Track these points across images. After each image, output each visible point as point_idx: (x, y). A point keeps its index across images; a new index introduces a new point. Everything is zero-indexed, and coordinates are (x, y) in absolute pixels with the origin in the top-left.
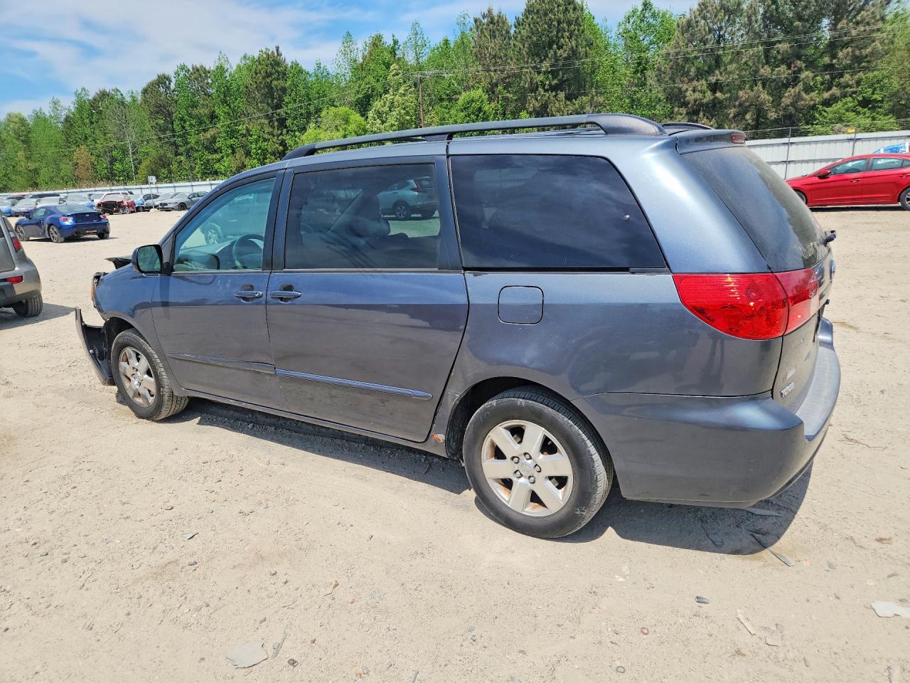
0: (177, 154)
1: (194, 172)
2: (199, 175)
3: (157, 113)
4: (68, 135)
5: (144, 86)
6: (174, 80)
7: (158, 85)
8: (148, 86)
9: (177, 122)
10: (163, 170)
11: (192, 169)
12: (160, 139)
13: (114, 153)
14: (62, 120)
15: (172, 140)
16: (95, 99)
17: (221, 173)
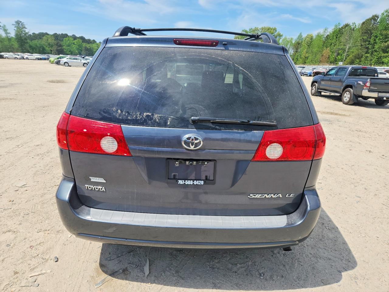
0: (367, 53)
1: (371, 62)
2: (373, 64)
3: (365, 33)
4: (324, 42)
5: (364, 20)
6: (380, 17)
7: (371, 20)
8: (366, 21)
9: (373, 38)
10: (357, 60)
11: (371, 60)
12: (362, 45)
13: (340, 51)
14: (325, 37)
15: (367, 46)
16: (342, 28)
17: (385, 63)
